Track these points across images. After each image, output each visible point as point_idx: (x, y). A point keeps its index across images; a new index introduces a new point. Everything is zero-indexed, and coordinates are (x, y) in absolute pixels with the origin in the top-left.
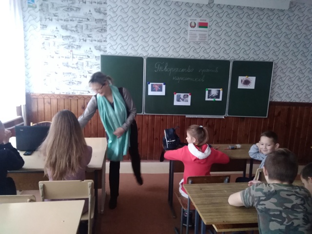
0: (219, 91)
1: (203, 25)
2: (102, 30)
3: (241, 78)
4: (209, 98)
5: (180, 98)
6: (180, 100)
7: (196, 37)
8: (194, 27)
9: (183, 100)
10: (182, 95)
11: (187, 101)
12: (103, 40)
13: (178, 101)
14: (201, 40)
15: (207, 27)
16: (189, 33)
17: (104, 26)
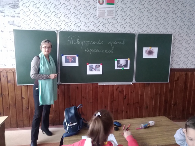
0: (127, 61)
1: (111, 2)
2: (14, 6)
3: (145, 49)
4: (118, 67)
5: (93, 68)
6: (93, 70)
7: (104, 13)
8: (102, 4)
9: (95, 70)
10: (94, 65)
11: (99, 71)
13: (91, 70)
14: (109, 15)
15: (114, 4)
16: (98, 9)
17: (16, 2)
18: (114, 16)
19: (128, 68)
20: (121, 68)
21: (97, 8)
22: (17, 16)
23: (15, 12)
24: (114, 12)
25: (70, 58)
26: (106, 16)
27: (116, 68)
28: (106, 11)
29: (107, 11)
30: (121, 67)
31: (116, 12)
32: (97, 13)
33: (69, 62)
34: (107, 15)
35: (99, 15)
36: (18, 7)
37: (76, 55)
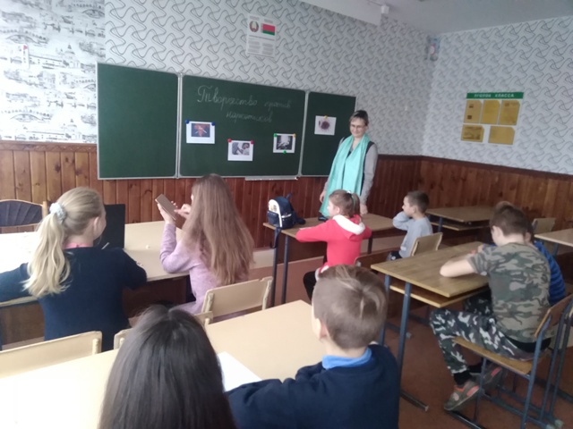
0: (291, 137)
1: (269, 30)
2: (94, 11)
3: (319, 119)
4: (277, 148)
5: (238, 149)
6: (238, 152)
7: (258, 48)
8: (255, 30)
9: (242, 152)
10: (240, 143)
11: (248, 154)
12: (97, 32)
13: (235, 153)
14: (265, 53)
15: (273, 34)
17: (99, 5)
18: (273, 55)
19: (292, 151)
20: (282, 151)
21: (248, 37)
22: (100, 35)
23: (94, 24)
24: (274, 48)
25: (200, 128)
26: (260, 53)
27: (275, 151)
28: (261, 45)
29: (264, 45)
30: (282, 148)
31: (277, 47)
32: (247, 47)
33: (197, 135)
34: (263, 52)
35: (249, 50)
36: (101, 14)
37: (210, 123)
